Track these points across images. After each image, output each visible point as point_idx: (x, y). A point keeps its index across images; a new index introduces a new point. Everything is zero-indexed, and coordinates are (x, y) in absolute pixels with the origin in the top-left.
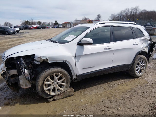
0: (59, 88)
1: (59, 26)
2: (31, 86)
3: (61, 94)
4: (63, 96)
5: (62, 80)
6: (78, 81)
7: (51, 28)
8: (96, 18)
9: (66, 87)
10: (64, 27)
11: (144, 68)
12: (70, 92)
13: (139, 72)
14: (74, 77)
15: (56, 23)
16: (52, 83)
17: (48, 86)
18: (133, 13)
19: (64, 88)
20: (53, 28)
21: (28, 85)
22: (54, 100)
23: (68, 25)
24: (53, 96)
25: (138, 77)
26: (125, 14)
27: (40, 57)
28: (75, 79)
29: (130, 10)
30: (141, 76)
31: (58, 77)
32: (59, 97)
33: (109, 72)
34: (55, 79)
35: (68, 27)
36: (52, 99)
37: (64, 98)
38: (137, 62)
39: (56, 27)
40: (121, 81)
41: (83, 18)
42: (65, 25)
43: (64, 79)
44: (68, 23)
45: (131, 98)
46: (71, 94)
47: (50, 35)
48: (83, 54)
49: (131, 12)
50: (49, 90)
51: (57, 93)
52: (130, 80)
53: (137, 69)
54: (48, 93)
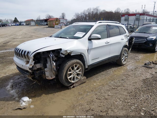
0: (77, 77)
1: (22, 24)
2: (55, 77)
3: (78, 82)
4: (80, 83)
5: (79, 70)
6: (89, 70)
7: (11, 25)
8: (60, 16)
9: (81, 76)
10: (28, 25)
11: (127, 58)
12: (84, 79)
13: (124, 62)
14: (87, 67)
15: (16, 21)
16: (72, 73)
17: (70, 76)
18: (94, 13)
19: (80, 76)
20: (13, 25)
21: (53, 77)
22: (73, 87)
23: (32, 23)
24: (73, 84)
25: (123, 65)
26: (87, 13)
27: (66, 51)
28: (87, 69)
29: (92, 10)
30: (125, 64)
31: (77, 67)
32: (77, 84)
33: (107, 62)
34: (74, 69)
35: (32, 24)
36: (72, 86)
37: (80, 85)
38: (123, 53)
39: (18, 25)
40: (114, 69)
41: (47, 16)
42: (28, 23)
43: (80, 68)
44: (32, 20)
45: (127, 78)
46: (84, 81)
47: (16, 33)
48: (93, 48)
49: (93, 12)
50: (70, 79)
51: (76, 80)
52: (118, 68)
53: (123, 58)
54: (70, 81)
